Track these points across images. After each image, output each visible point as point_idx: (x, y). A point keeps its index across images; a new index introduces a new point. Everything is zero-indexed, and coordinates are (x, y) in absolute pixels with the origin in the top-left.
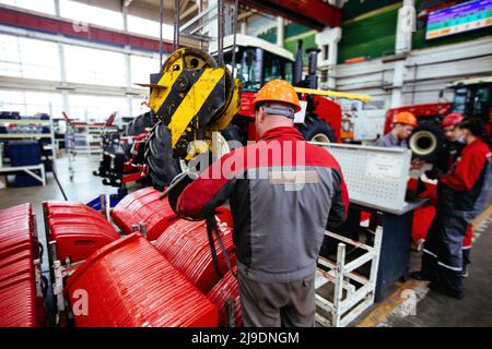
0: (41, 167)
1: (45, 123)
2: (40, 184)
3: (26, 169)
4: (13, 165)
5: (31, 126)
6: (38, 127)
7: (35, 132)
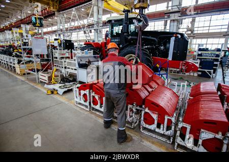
0: (212, 71)
1: (217, 53)
2: (210, 77)
3: (206, 70)
4: (201, 69)
5: (211, 54)
6: (214, 54)
7: (213, 57)
